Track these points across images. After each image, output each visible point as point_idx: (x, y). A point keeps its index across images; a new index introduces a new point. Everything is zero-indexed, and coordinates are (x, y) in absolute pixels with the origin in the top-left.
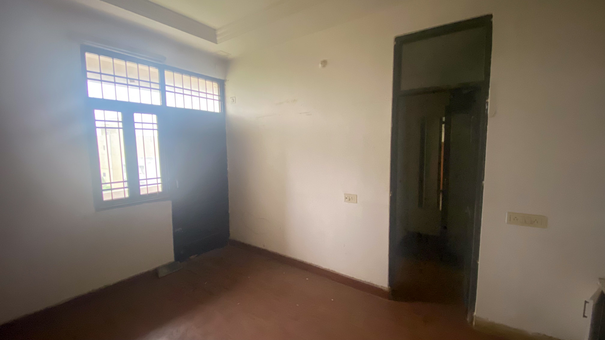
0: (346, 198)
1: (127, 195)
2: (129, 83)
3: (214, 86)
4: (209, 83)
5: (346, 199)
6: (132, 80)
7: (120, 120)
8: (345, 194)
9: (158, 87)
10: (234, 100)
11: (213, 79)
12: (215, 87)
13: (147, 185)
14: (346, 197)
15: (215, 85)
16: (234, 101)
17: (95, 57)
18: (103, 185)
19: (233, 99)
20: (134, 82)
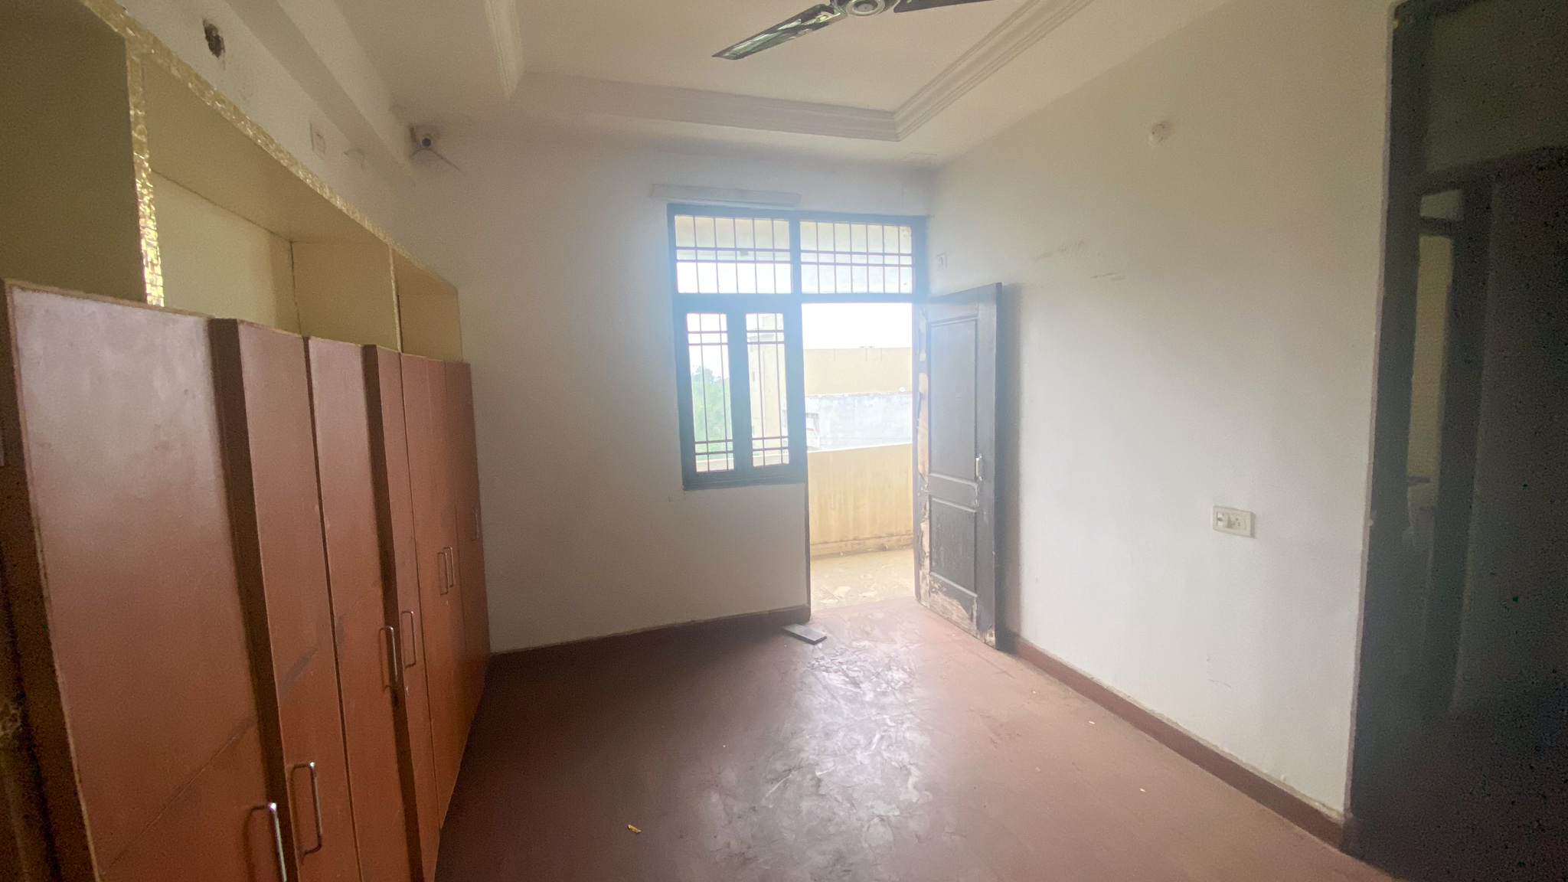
0: (1220, 519)
1: (731, 467)
2: (739, 258)
3: (902, 234)
4: (891, 230)
5: (1220, 523)
6: (744, 251)
7: (724, 328)
8: (1215, 507)
9: (787, 257)
10: (944, 260)
11: (897, 221)
12: (904, 235)
13: (764, 450)
14: (1220, 516)
15: (906, 232)
16: (942, 262)
17: (688, 219)
18: (696, 445)
19: (942, 258)
20: (747, 254)
